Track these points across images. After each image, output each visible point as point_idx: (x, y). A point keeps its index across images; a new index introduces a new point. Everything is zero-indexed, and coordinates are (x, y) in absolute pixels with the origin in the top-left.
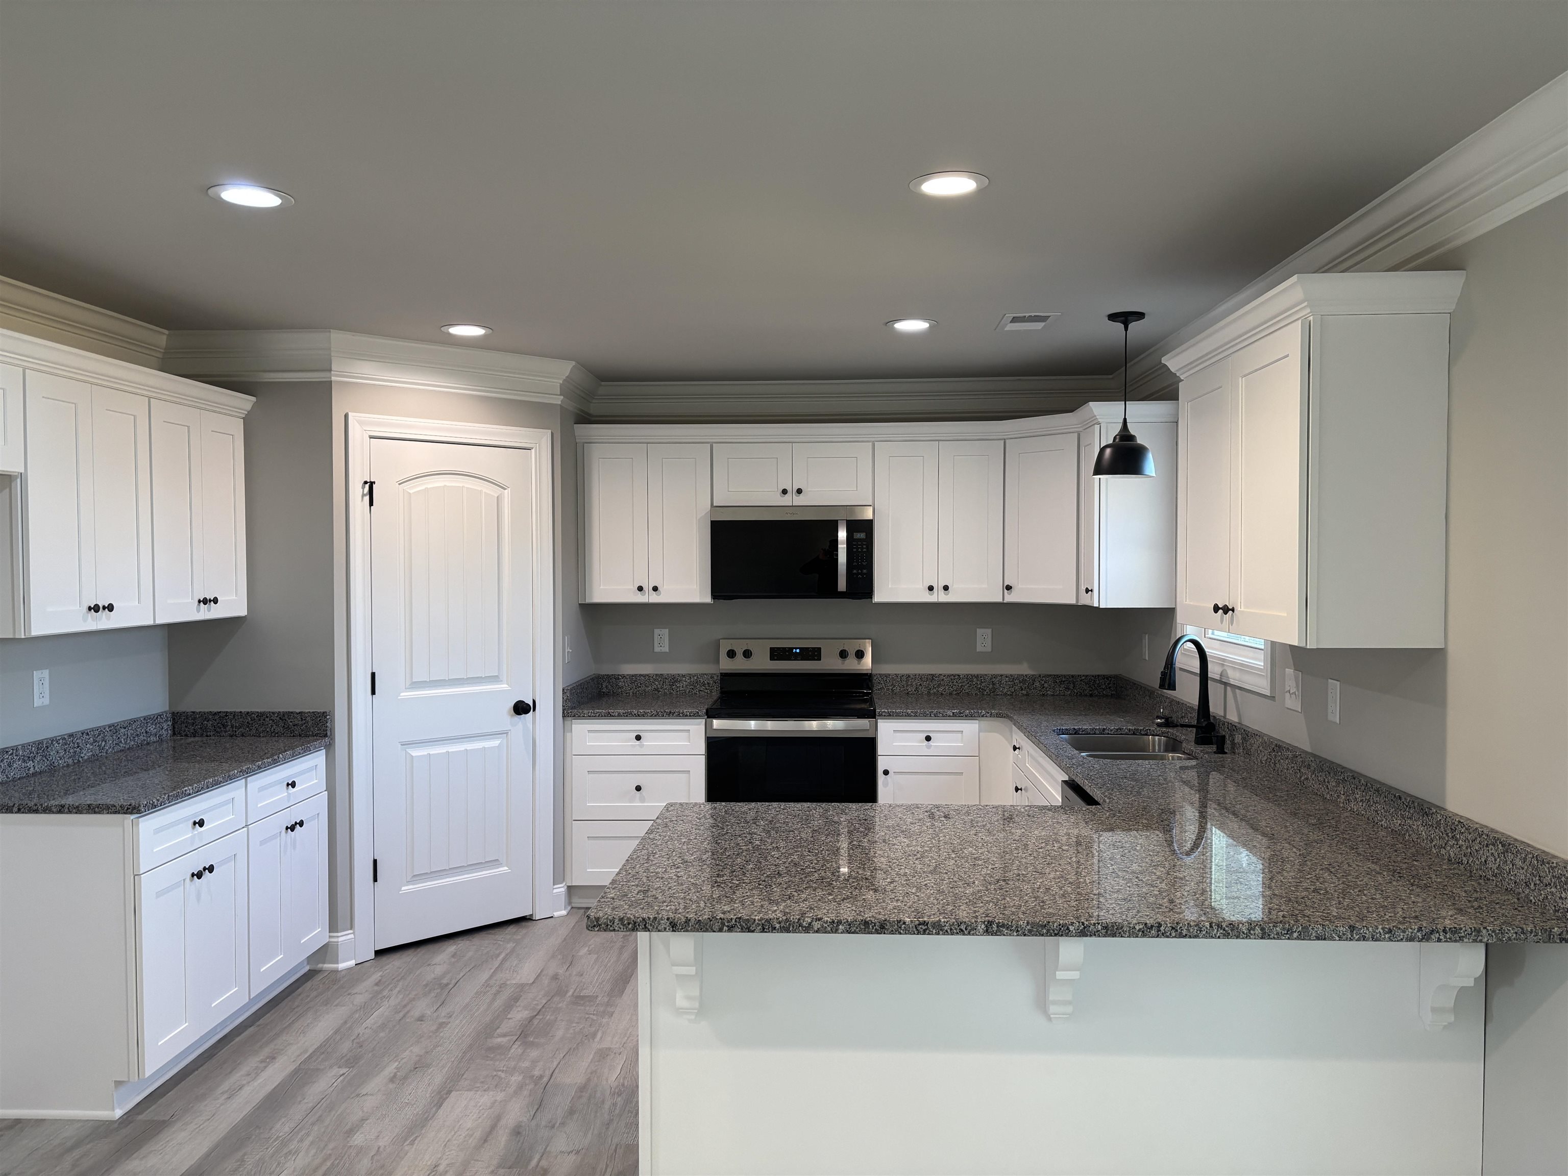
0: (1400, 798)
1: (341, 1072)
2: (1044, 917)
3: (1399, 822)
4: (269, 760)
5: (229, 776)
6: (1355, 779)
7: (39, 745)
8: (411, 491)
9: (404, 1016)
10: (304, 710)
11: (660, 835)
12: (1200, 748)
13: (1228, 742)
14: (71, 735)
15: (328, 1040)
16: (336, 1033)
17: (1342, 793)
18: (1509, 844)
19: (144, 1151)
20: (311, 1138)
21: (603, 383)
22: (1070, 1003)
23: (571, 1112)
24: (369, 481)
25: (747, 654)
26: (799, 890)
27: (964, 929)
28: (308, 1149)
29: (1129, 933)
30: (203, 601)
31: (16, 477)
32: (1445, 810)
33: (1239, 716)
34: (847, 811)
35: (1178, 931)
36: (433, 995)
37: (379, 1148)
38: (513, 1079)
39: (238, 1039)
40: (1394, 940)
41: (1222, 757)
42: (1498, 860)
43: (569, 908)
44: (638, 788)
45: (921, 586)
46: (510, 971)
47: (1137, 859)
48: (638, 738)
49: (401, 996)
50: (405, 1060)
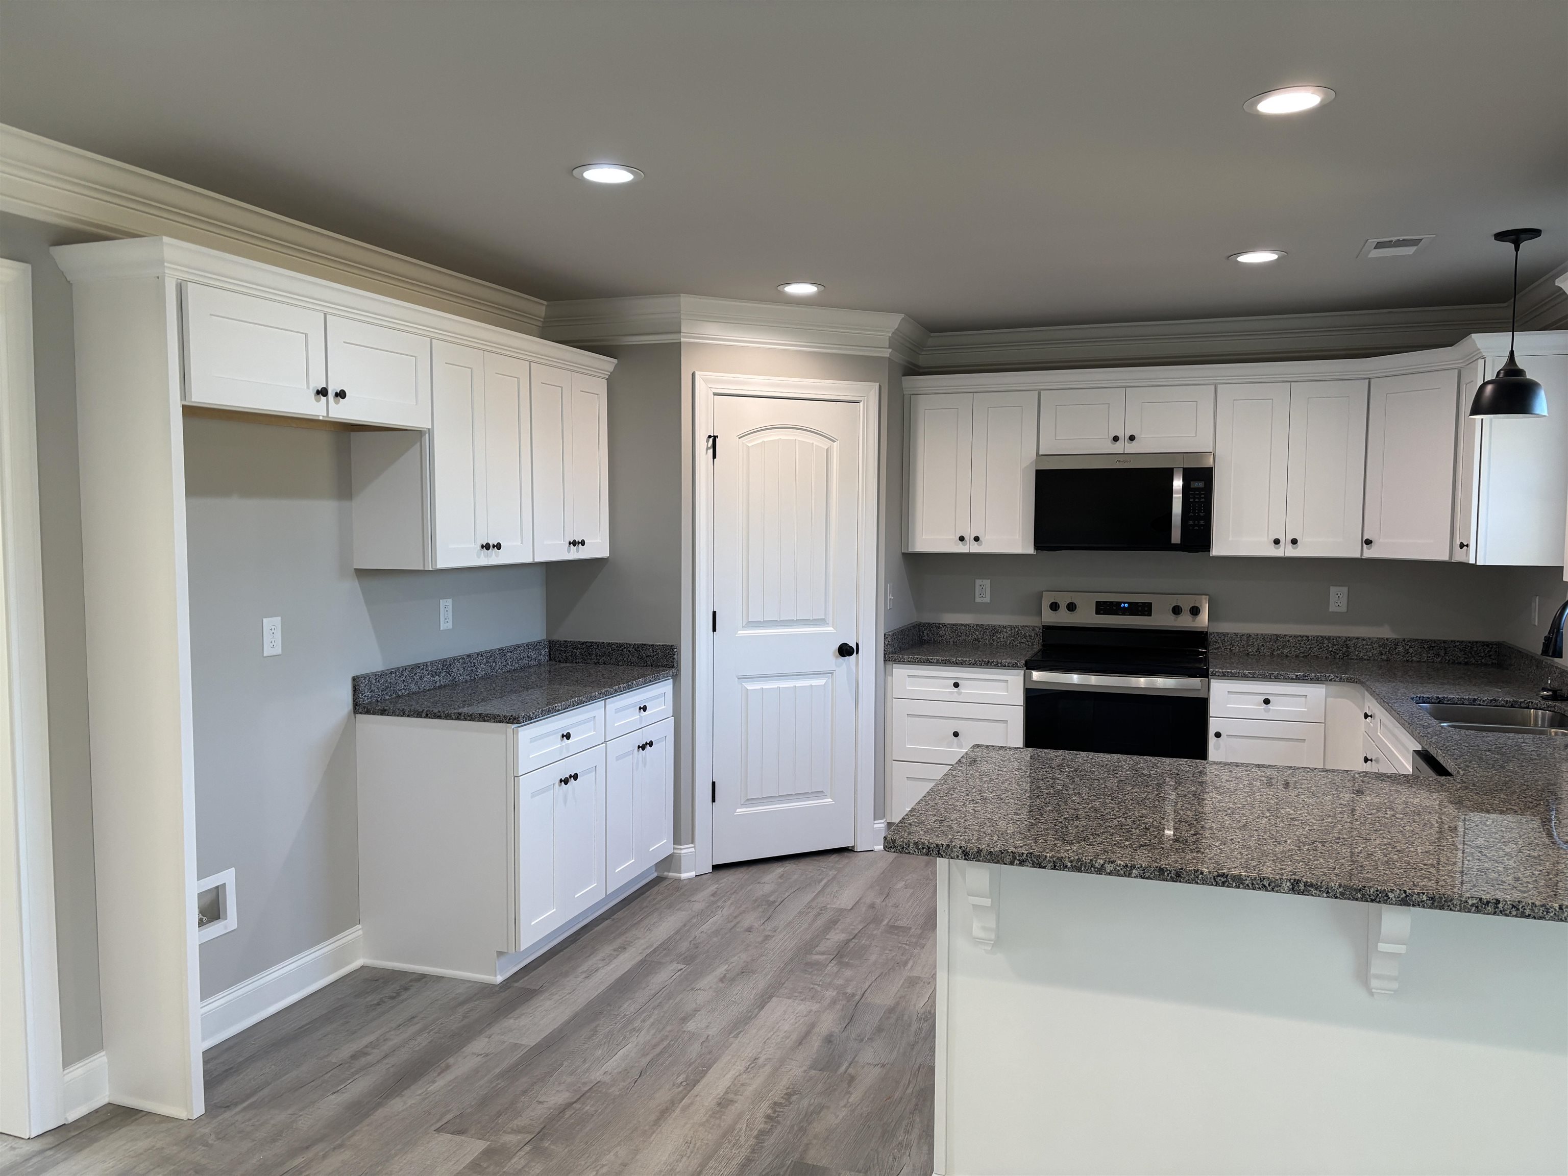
1: (680, 968)
2: (1359, 881)
4: (625, 685)
5: (591, 697)
7: (444, 662)
8: (750, 445)
9: (735, 926)
10: (655, 643)
11: (962, 773)
14: (469, 656)
15: (669, 938)
16: (677, 933)
19: (518, 1012)
20: (652, 1020)
21: (930, 334)
22: (1396, 979)
23: (879, 1030)
24: (712, 435)
25: (1071, 607)
26: (1095, 834)
27: (1267, 885)
28: (649, 1028)
29: (1460, 907)
30: (572, 543)
31: (425, 433)
35: (1519, 910)
36: (760, 910)
37: (708, 1036)
38: (828, 993)
39: (597, 929)
44: (956, 734)
45: (1266, 540)
46: (830, 896)
47: (1484, 834)
48: (956, 685)
49: (733, 908)
50: (734, 964)
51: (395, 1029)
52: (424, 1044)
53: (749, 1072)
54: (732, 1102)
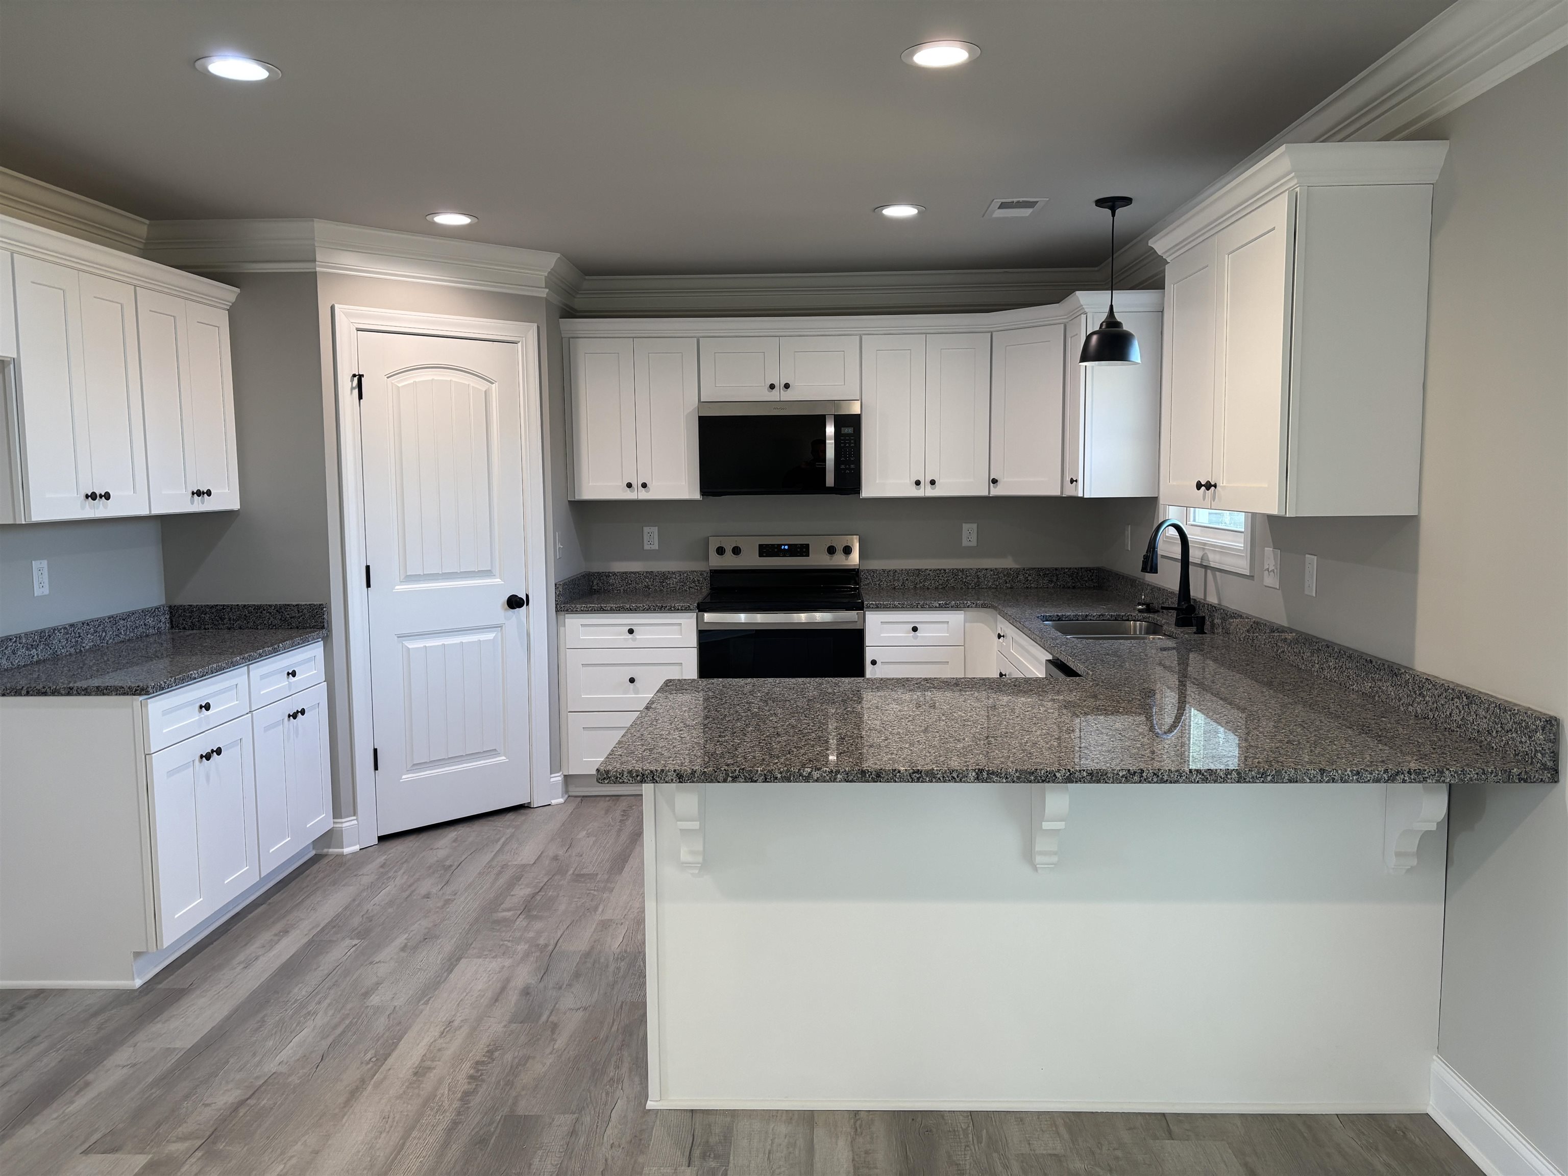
0: (1371, 662)
1: (354, 943)
2: (1031, 766)
3: (1370, 684)
4: (270, 649)
5: (232, 662)
6: (1328, 647)
7: (41, 633)
8: (400, 385)
9: (411, 894)
10: (300, 603)
11: (661, 705)
12: (1180, 630)
13: (1208, 623)
14: (72, 625)
15: (338, 916)
16: (346, 908)
17: (1316, 662)
18: (1474, 696)
19: (166, 1015)
20: (328, 1001)
21: (587, 277)
22: (1055, 853)
23: (577, 975)
24: (357, 374)
25: (736, 551)
27: (956, 777)
28: (326, 1010)
29: (1113, 779)
30: (196, 493)
31: (9, 363)
32: (1414, 670)
33: (1219, 599)
34: (840, 684)
35: (1159, 777)
36: (436, 875)
37: (394, 1008)
38: (519, 947)
39: (250, 916)
40: (1361, 781)
41: (1202, 637)
42: (1463, 712)
43: (567, 796)
44: (632, 680)
45: (908, 481)
46: (511, 853)
48: (631, 631)
49: (406, 877)
50: (414, 932)
51: (13, 1053)
52: (53, 1064)
53: (445, 1036)
54: (430, 1069)
